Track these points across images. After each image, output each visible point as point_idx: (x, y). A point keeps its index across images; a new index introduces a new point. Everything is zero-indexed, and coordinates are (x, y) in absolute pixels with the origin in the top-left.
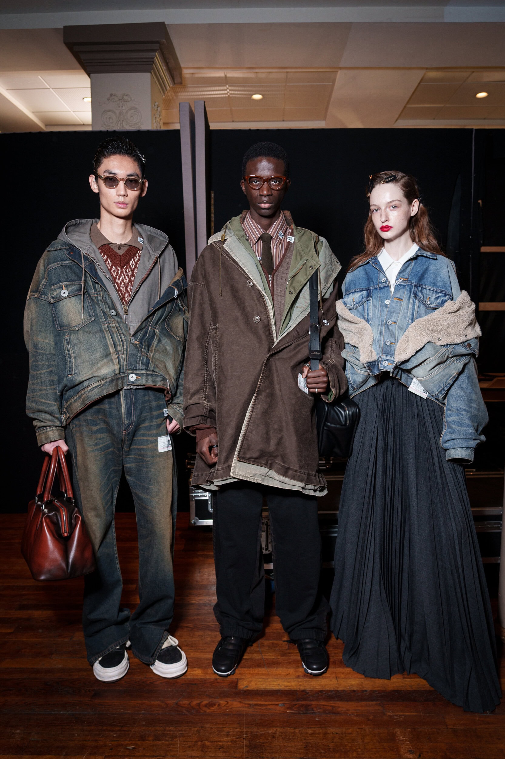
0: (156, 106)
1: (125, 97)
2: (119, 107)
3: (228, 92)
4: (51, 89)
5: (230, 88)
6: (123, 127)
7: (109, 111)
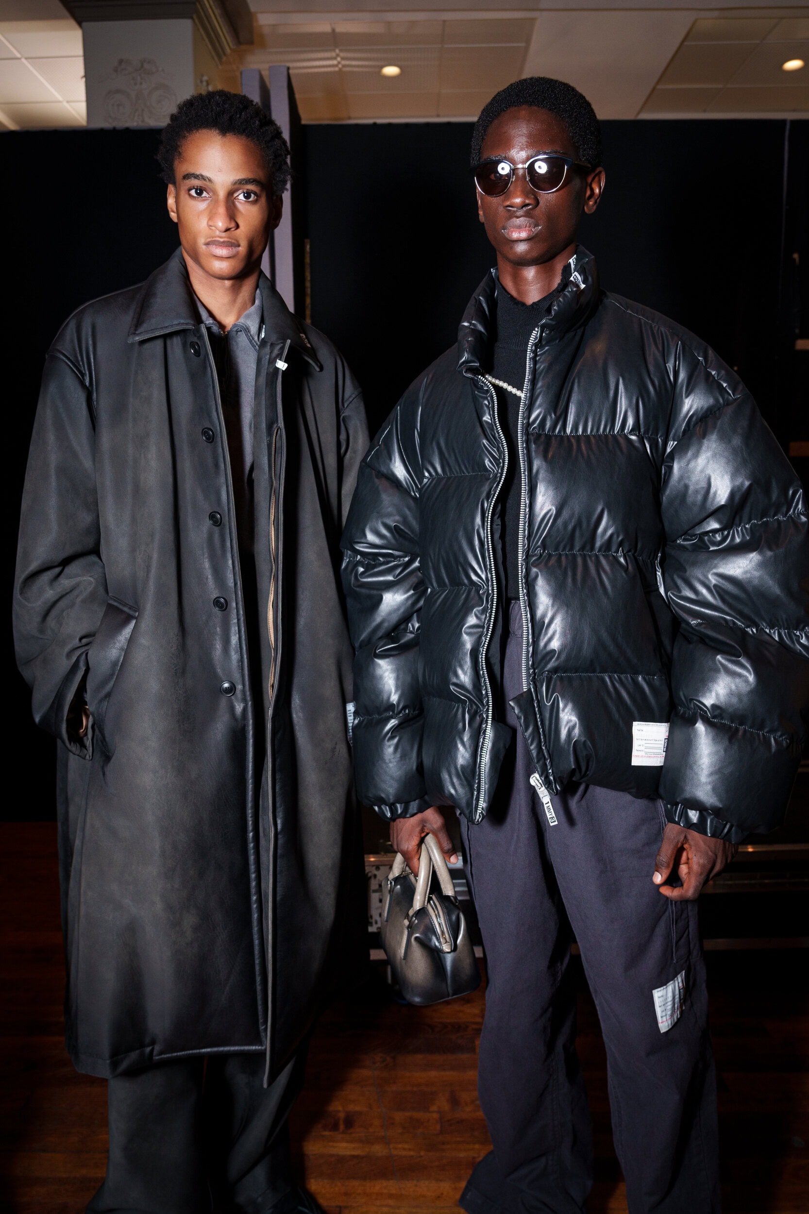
0: (205, 83)
1: (146, 65)
2: (136, 84)
3: (339, 63)
4: (23, 60)
5: (342, 54)
6: (143, 121)
7: (118, 91)
